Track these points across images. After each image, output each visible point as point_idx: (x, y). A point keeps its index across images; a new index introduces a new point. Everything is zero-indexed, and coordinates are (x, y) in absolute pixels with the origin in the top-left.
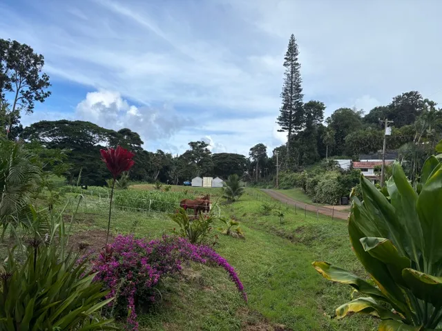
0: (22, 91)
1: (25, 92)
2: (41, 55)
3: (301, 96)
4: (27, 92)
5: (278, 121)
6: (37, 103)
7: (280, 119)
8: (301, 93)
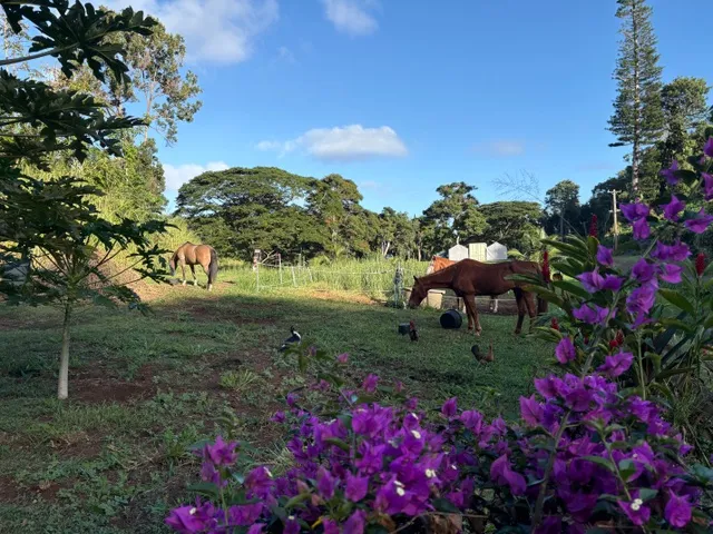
0: (156, 106)
1: (161, 107)
2: (178, 37)
3: (658, 71)
4: (164, 105)
5: (610, 126)
6: (180, 125)
7: (614, 122)
8: (656, 65)
